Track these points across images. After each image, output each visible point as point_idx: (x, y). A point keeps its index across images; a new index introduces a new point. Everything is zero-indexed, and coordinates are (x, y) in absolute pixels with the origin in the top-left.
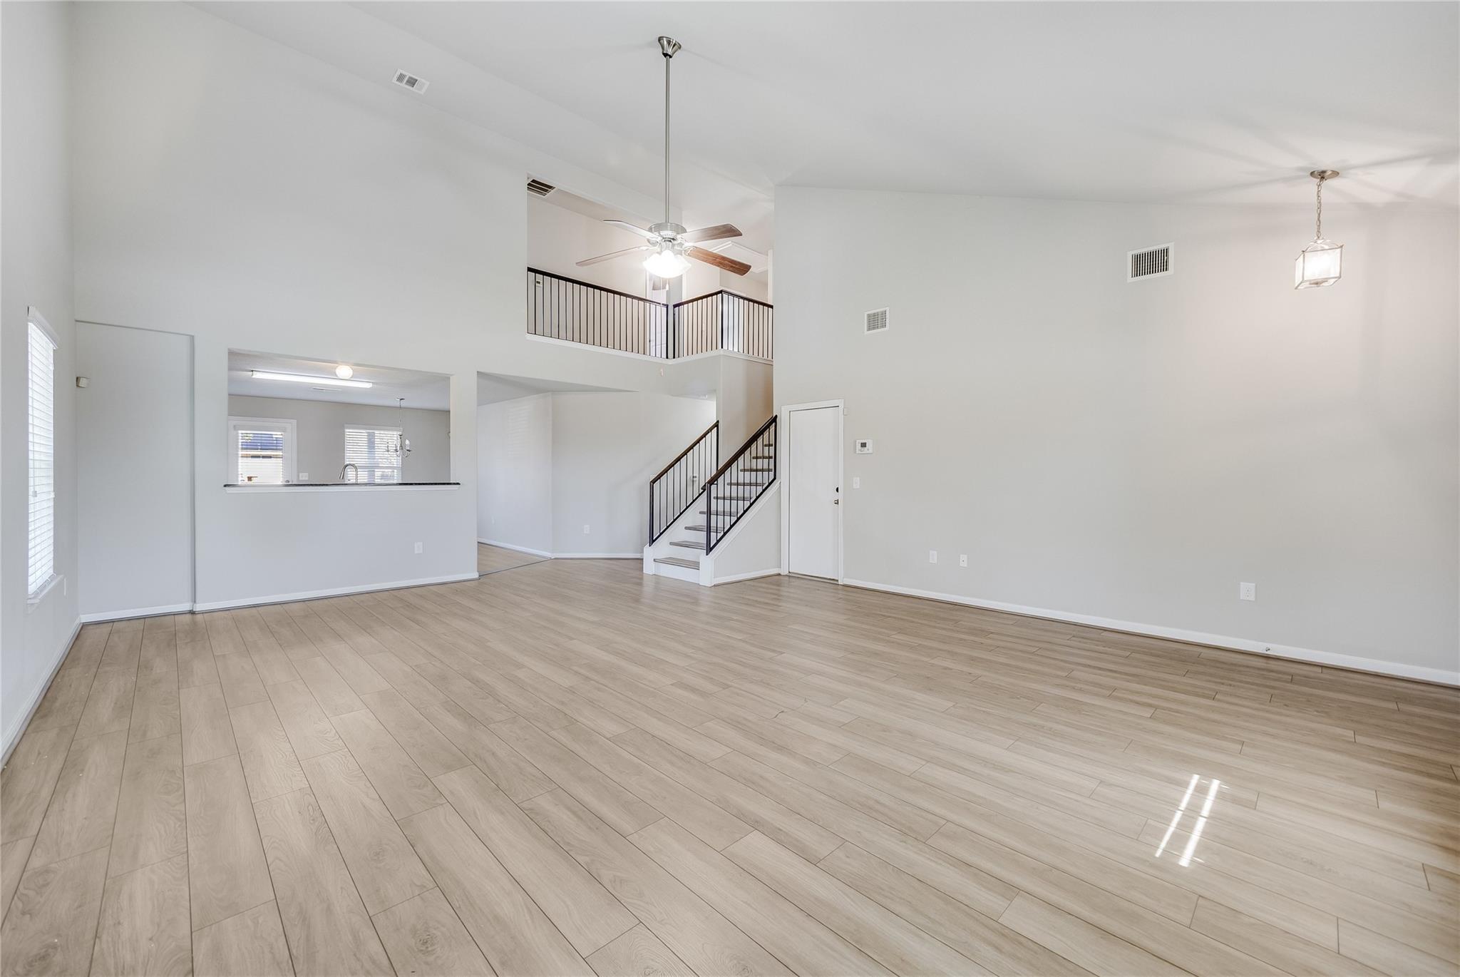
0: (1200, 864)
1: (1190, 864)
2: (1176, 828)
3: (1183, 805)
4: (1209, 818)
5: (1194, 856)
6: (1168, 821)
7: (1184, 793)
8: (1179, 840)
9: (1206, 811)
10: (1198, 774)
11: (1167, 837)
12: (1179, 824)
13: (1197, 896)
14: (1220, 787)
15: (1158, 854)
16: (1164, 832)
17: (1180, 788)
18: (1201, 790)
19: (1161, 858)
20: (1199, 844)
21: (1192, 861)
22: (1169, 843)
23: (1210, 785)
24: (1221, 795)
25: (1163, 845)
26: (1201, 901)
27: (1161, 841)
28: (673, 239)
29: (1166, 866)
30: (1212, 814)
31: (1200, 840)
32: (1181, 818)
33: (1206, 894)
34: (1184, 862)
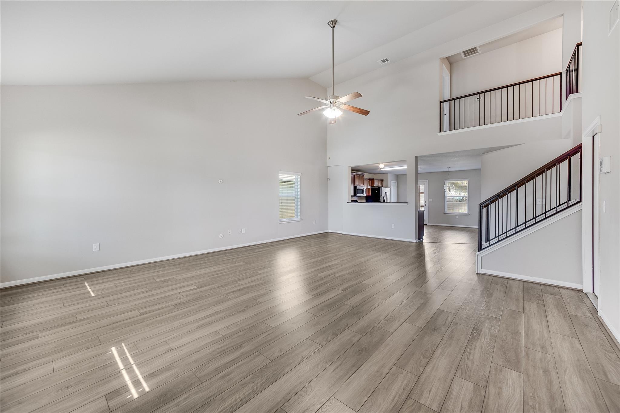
0: (108, 352)
1: (111, 350)
2: (127, 356)
3: (135, 367)
4: (120, 372)
5: (112, 353)
6: (133, 356)
7: (141, 374)
8: (122, 354)
9: (124, 372)
10: (148, 392)
11: (126, 351)
12: (128, 359)
13: (102, 343)
14: (131, 394)
15: (123, 345)
16: (129, 352)
17: (146, 374)
18: (137, 383)
19: (121, 344)
20: (114, 358)
21: (111, 351)
22: (124, 350)
23: (137, 390)
24: (125, 388)
25: (125, 348)
26: (100, 343)
27: (127, 348)
28: (335, 102)
29: (117, 343)
30: (121, 374)
31: (115, 359)
32: (129, 361)
33: (99, 346)
34: (114, 349)
